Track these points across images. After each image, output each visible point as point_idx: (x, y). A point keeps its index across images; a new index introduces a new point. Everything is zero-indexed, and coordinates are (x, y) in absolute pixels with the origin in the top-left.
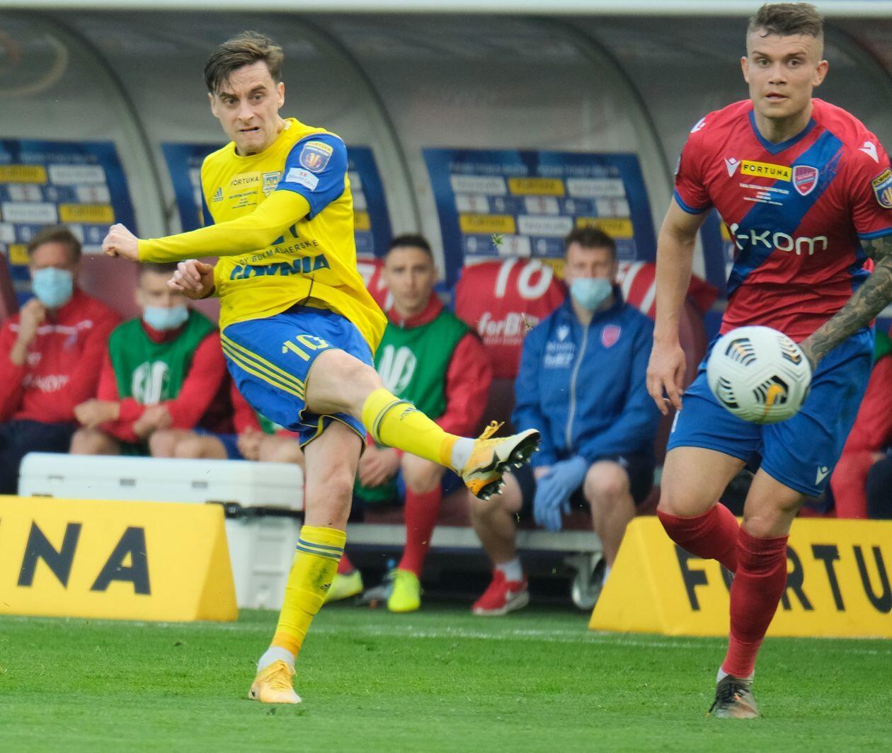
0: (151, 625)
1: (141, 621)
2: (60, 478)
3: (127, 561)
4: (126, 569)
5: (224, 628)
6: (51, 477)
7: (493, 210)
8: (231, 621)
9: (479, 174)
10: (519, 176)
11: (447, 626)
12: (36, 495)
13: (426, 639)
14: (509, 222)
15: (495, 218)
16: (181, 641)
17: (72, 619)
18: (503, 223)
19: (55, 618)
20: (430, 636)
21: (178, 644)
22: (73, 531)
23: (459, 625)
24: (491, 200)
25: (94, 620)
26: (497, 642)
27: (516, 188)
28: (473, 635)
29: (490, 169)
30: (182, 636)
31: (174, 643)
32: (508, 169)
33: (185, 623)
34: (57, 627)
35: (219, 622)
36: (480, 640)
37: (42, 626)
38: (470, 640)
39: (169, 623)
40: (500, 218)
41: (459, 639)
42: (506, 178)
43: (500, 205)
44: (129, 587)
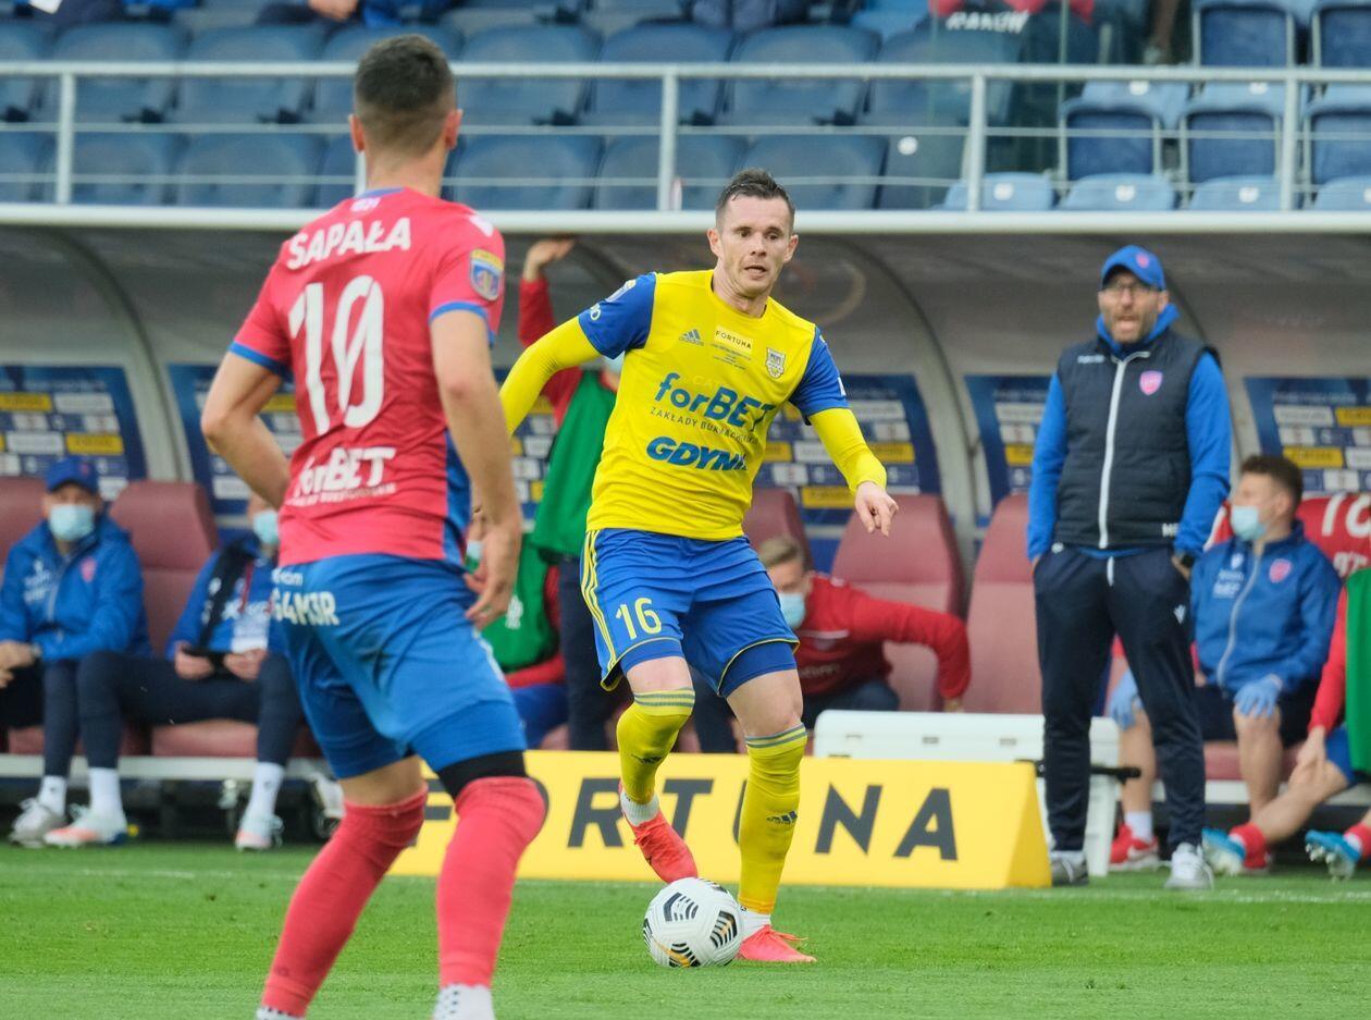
0: (959, 893)
1: (948, 890)
2: (858, 736)
3: (932, 825)
4: (931, 834)
5: (1036, 895)
6: (848, 736)
7: (1320, 443)
8: (1044, 888)
9: (1305, 403)
10: (1348, 405)
11: (1275, 889)
12: (833, 756)
13: (1253, 903)
14: (1336, 455)
15: (1322, 451)
16: (991, 910)
17: (874, 889)
18: (1329, 456)
19: (856, 888)
20: (1257, 900)
21: (988, 914)
22: (873, 794)
23: (1288, 888)
24: (1318, 431)
25: (898, 890)
26: (1329, 906)
27: (1344, 418)
28: (1304, 898)
29: (1316, 398)
30: (992, 906)
31: (985, 912)
32: (1335, 398)
33: (995, 891)
34: (857, 897)
35: (1031, 888)
36: (1311, 904)
37: (842, 896)
38: (1300, 904)
39: (979, 891)
40: (1326, 451)
41: (1289, 904)
42: (1333, 407)
43: (1327, 437)
44: (933, 852)
